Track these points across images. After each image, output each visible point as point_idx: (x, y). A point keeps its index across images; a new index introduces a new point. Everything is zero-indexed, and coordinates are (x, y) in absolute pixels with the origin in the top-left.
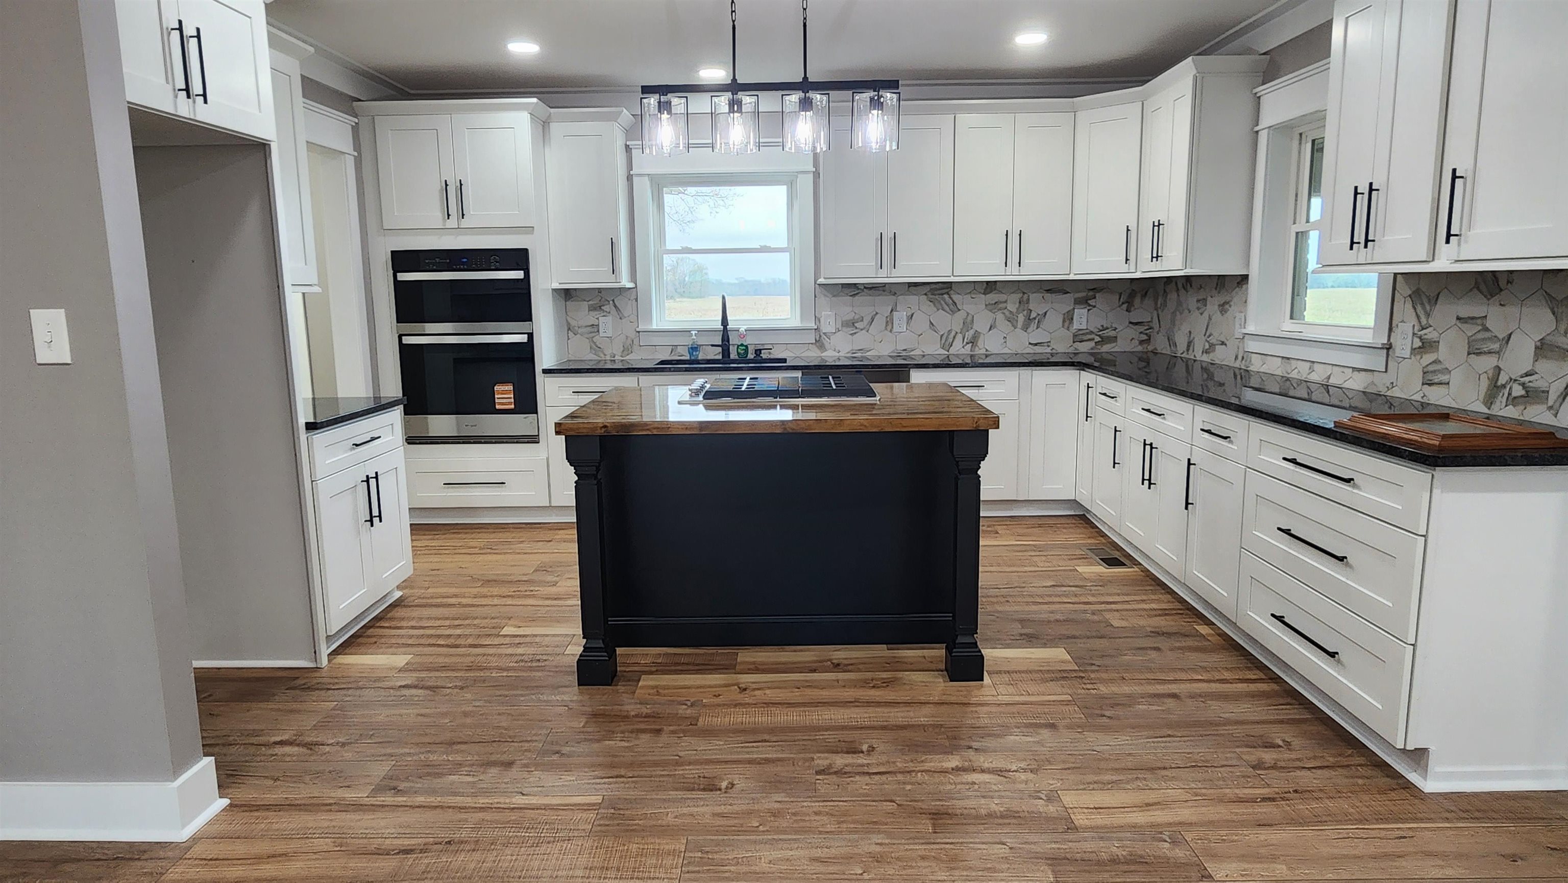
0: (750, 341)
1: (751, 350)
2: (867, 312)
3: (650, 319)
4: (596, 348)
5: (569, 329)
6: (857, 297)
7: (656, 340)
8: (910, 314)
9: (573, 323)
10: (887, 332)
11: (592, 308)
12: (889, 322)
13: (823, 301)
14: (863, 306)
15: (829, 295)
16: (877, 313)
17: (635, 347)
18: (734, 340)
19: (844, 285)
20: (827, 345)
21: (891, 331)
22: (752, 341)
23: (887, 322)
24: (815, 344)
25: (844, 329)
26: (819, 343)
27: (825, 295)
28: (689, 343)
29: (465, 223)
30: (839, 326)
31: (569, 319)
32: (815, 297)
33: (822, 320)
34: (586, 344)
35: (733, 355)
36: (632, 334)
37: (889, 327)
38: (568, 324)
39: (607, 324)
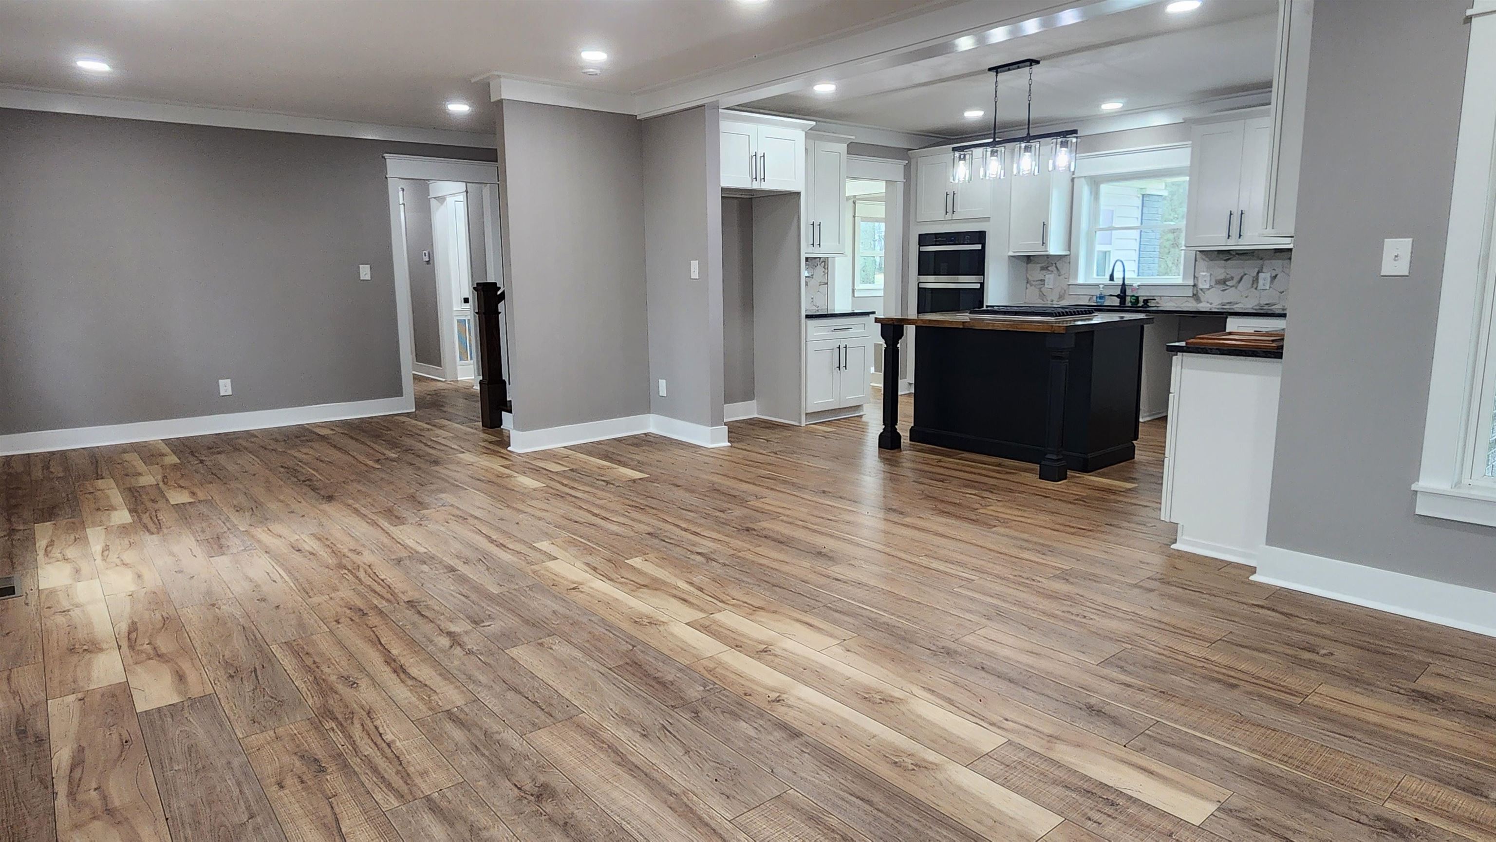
0: (1140, 293)
1: (1141, 299)
2: (1236, 273)
3: (1076, 277)
4: (1042, 296)
5: (1027, 283)
6: (1229, 262)
7: (1080, 291)
8: (1274, 275)
9: (1030, 278)
10: (1253, 289)
11: (1042, 269)
12: (1256, 280)
13: (1202, 264)
14: (1234, 269)
15: (1207, 259)
16: (1245, 274)
17: (1066, 296)
18: (1129, 292)
19: (1219, 252)
20: (1202, 299)
21: (1256, 289)
22: (1143, 294)
23: (1253, 281)
24: (1192, 297)
25: (1217, 286)
26: (1196, 297)
27: (1204, 260)
28: (1098, 294)
29: (955, 216)
30: (1213, 284)
31: (1028, 276)
32: (1196, 260)
33: (1200, 279)
34: (1037, 292)
35: (1128, 304)
36: (1065, 287)
37: (1255, 286)
38: (1027, 279)
39: (1050, 279)
